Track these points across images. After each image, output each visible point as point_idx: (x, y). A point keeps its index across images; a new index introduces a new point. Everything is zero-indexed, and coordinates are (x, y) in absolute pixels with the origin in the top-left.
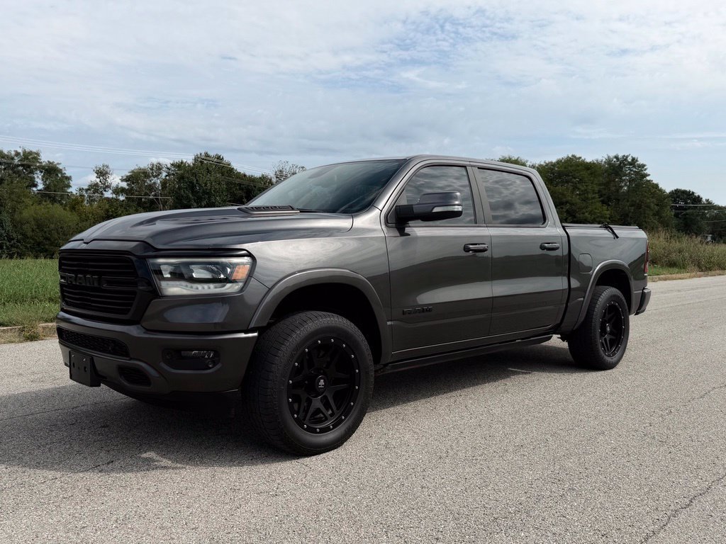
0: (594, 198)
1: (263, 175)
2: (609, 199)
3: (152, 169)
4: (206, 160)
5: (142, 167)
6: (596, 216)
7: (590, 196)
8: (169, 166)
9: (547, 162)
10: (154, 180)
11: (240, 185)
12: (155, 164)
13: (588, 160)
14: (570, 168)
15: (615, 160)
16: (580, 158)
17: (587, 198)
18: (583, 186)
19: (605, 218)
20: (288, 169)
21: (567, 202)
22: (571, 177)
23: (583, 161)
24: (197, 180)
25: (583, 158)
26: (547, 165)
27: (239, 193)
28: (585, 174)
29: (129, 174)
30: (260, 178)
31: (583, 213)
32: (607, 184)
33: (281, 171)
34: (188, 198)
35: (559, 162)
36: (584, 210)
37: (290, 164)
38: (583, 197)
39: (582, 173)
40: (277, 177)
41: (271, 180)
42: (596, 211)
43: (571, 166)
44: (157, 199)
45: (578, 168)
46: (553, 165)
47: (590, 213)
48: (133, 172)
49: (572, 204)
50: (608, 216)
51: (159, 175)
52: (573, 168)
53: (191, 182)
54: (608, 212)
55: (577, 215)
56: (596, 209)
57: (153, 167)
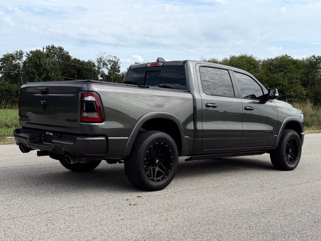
0: (297, 82)
1: (89, 61)
2: (308, 83)
3: (17, 54)
4: (52, 50)
5: (11, 53)
6: (297, 94)
7: (294, 81)
8: (29, 53)
9: (269, 58)
10: (18, 61)
11: (74, 66)
12: (19, 51)
13: (295, 58)
14: (283, 63)
15: (313, 58)
16: (290, 57)
17: (293, 83)
18: (290, 74)
19: (303, 95)
20: (105, 58)
21: (280, 85)
22: (284, 68)
23: (292, 59)
24: (40, 62)
25: (292, 57)
26: (269, 60)
27: (73, 71)
28: (292, 67)
29: (2, 57)
30: (87, 62)
31: (290, 92)
32: (306, 74)
33: (101, 58)
34: (33, 73)
35: (276, 59)
36: (290, 90)
37: (107, 55)
38: (290, 81)
39: (290, 66)
40: (98, 63)
41: (94, 64)
42: (298, 90)
43: (284, 62)
44: (19, 73)
45: (288, 63)
46: (273, 60)
47: (295, 92)
48: (5, 55)
49: (283, 86)
50: (305, 94)
51: (21, 58)
52: (285, 63)
53: (36, 63)
54: (306, 92)
55: (286, 93)
56: (298, 89)
57: (17, 53)
